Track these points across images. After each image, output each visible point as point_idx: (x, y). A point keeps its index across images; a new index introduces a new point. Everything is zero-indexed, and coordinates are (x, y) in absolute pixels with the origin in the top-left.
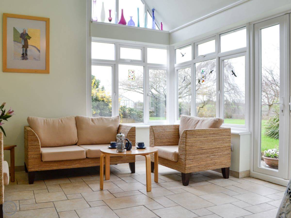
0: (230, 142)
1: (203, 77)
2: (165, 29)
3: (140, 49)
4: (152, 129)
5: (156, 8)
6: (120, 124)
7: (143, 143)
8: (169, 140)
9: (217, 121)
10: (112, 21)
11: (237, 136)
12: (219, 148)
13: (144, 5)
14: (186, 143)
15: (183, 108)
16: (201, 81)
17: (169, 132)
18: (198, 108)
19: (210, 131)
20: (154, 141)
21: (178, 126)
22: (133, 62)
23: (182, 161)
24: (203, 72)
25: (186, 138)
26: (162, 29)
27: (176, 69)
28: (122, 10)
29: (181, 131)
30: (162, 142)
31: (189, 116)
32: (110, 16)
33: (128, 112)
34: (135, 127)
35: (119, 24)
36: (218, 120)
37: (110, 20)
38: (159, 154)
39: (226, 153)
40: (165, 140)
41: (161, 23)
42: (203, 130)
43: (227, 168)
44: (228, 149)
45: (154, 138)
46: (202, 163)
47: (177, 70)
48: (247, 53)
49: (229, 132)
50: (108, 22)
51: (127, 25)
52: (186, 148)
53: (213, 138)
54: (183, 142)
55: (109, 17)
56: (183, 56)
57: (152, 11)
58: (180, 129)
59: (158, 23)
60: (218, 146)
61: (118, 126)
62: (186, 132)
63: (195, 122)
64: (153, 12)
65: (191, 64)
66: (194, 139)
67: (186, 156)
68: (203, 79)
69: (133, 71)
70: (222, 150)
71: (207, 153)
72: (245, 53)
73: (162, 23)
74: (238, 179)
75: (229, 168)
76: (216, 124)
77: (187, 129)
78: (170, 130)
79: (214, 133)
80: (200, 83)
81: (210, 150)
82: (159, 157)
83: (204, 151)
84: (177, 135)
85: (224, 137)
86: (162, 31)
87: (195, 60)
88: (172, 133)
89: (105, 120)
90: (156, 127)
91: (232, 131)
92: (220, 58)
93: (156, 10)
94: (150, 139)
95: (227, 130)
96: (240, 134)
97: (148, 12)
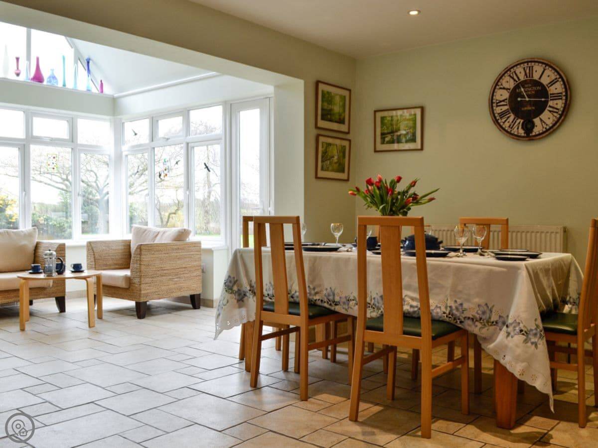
0: (201, 260)
1: (165, 170)
2: (107, 90)
3: (65, 120)
4: (91, 246)
5: (92, 57)
6: (38, 241)
7: (80, 264)
8: (115, 262)
9: (182, 233)
10: (21, 75)
11: (210, 251)
12: (185, 268)
13: (73, 50)
14: (140, 261)
15: (135, 214)
16: (162, 175)
17: (116, 250)
18: (167, 214)
19: (173, 245)
20: (94, 263)
21: (129, 242)
22: (54, 142)
23: (136, 286)
24: (165, 162)
25: (140, 254)
26: (102, 91)
27: (124, 154)
28: (38, 59)
29: (133, 248)
30: (106, 265)
31: (145, 227)
32: (18, 68)
33: (43, 222)
34: (64, 245)
35: (32, 81)
36: (183, 231)
37: (18, 75)
38: (104, 281)
39: (195, 274)
40: (110, 262)
41: (101, 81)
42: (163, 244)
43: (197, 295)
44: (198, 269)
45: (95, 259)
46: (163, 288)
47: (127, 156)
48: (223, 141)
49: (198, 246)
50: (14, 77)
51: (45, 83)
52: (140, 268)
53: (177, 254)
54: (137, 260)
55: (16, 69)
56: (136, 134)
57: (86, 61)
58: (131, 246)
59: (96, 81)
60: (184, 266)
61: (35, 244)
62: (140, 248)
63: (153, 234)
64: (88, 63)
65: (148, 149)
66: (152, 256)
67: (141, 278)
68: (165, 172)
69: (55, 156)
70: (190, 271)
71: (169, 275)
72: (220, 141)
73: (103, 82)
74: (212, 309)
75: (200, 295)
76: (182, 235)
77: (141, 243)
78: (117, 248)
79: (178, 248)
80: (161, 177)
81: (173, 271)
82: (104, 286)
83: (165, 272)
84: (128, 255)
85: (192, 253)
86: (101, 94)
87: (153, 143)
88: (120, 251)
89: (12, 234)
90: (95, 242)
91: (204, 246)
92: (189, 144)
93: (92, 60)
94: (87, 261)
95: (195, 244)
96: (213, 249)
97: (79, 62)
